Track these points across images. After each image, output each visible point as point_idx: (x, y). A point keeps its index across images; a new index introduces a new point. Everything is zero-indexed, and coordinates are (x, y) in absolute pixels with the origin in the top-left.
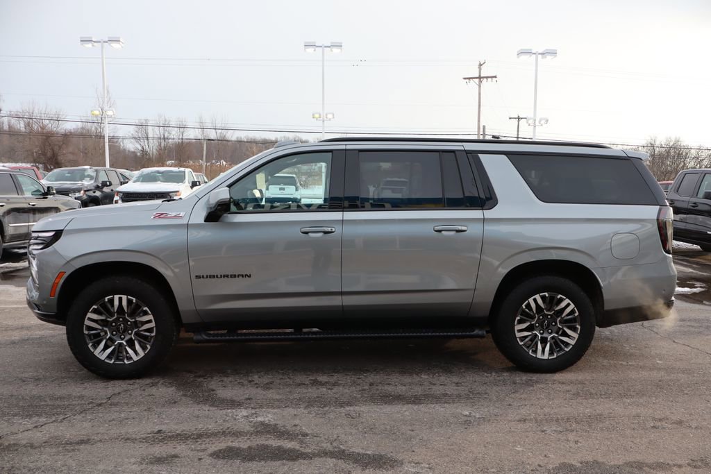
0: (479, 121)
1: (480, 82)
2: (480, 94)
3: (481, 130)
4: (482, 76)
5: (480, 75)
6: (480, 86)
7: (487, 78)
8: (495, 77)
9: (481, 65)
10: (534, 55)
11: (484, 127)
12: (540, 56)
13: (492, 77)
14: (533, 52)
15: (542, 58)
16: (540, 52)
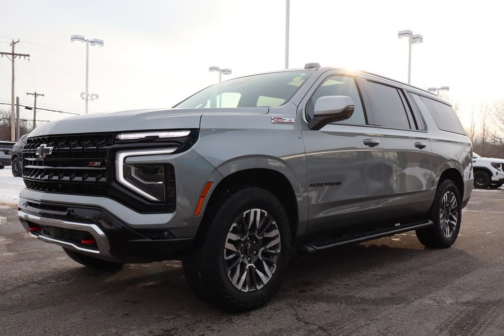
0: (13, 92)
1: (13, 58)
2: (13, 68)
3: (15, 101)
4: (15, 53)
5: (13, 52)
6: (13, 62)
7: (20, 55)
8: (28, 56)
9: (14, 43)
10: (85, 42)
11: (18, 99)
12: (90, 43)
13: (25, 55)
14: (85, 39)
15: (91, 45)
16: (90, 40)
